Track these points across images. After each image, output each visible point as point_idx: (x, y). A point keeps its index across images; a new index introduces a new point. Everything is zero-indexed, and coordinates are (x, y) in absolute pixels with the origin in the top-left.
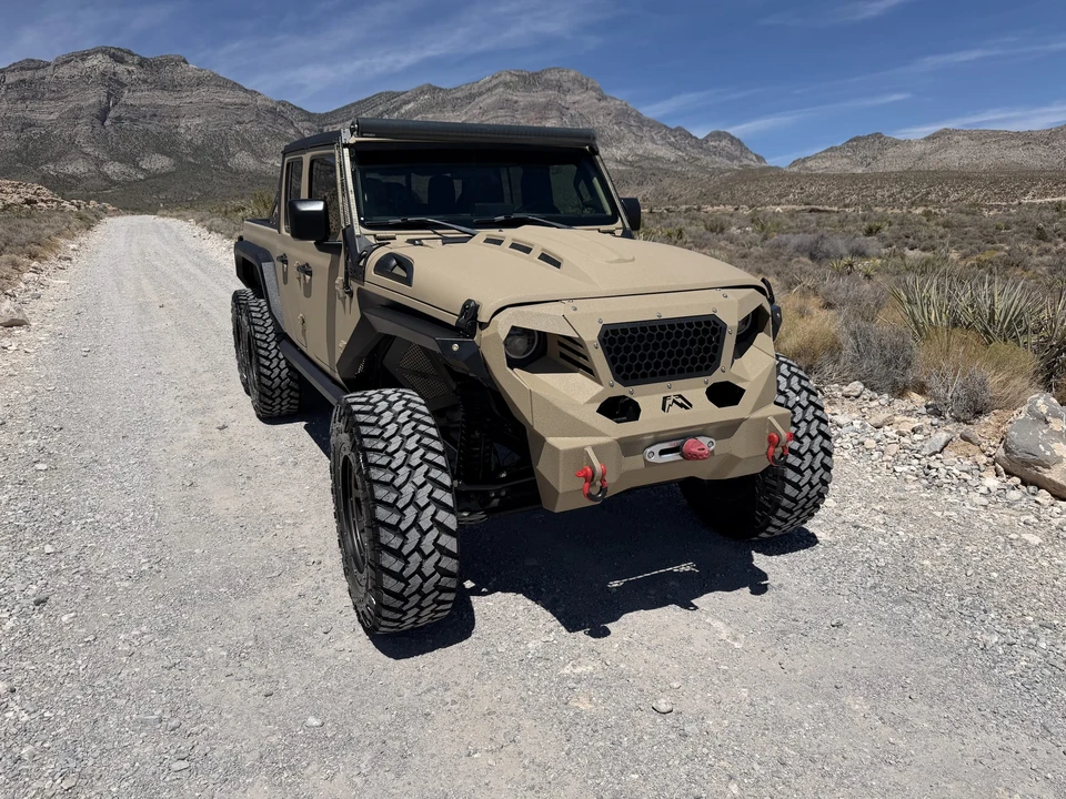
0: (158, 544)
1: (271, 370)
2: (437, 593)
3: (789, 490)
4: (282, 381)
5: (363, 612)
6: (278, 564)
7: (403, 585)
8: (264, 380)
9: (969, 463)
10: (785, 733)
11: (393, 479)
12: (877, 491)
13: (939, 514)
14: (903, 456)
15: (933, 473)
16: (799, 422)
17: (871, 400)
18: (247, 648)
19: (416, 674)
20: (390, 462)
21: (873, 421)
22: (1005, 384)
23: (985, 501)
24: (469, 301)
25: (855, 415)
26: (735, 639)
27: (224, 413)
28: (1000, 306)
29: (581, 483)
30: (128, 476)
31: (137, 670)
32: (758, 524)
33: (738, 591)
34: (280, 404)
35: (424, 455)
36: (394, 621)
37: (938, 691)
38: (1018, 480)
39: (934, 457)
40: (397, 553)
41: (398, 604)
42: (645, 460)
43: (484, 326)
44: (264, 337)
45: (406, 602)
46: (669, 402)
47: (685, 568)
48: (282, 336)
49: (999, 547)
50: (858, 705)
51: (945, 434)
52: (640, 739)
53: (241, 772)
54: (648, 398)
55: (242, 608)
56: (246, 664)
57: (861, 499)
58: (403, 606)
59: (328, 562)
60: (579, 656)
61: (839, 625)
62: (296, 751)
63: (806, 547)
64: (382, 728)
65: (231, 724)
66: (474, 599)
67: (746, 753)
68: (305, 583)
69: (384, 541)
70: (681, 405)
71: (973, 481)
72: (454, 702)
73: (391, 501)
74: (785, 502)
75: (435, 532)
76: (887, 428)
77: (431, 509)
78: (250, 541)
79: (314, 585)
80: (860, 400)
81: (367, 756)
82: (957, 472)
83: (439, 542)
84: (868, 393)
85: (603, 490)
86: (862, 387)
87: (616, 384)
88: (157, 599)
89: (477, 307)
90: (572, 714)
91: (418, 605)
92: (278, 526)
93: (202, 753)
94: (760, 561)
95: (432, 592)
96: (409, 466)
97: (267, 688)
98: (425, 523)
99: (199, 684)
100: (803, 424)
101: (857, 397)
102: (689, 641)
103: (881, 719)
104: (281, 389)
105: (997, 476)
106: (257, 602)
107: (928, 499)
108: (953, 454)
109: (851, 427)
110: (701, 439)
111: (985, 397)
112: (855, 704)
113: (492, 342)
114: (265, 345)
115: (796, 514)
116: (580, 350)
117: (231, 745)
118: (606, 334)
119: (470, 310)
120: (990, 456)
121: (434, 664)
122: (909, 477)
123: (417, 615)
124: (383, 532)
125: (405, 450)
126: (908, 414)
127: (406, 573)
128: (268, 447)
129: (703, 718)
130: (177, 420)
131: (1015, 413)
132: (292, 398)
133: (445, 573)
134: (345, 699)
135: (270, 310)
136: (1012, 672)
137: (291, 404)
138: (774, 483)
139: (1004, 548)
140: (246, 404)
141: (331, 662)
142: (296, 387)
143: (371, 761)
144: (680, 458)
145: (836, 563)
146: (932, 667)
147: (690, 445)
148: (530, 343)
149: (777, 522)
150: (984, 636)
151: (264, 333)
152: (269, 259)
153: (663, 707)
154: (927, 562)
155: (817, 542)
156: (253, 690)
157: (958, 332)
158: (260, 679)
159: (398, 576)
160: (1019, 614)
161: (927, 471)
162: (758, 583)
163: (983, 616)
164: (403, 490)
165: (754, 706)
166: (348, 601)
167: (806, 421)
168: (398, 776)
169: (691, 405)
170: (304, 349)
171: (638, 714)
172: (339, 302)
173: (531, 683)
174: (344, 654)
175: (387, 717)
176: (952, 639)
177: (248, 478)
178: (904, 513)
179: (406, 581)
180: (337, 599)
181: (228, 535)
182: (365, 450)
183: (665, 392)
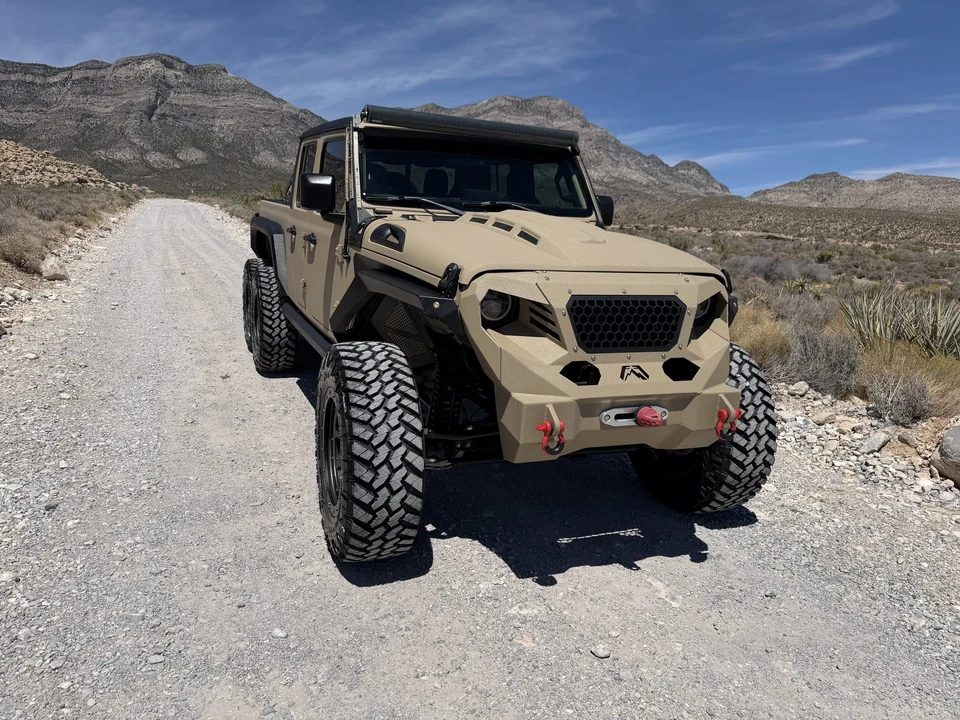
0: (158, 470)
1: (273, 329)
2: (401, 528)
3: (733, 467)
4: (282, 339)
5: (333, 541)
6: (261, 495)
7: (371, 516)
8: (266, 337)
9: (905, 463)
10: (715, 687)
11: (371, 419)
12: (816, 481)
13: (874, 506)
14: (843, 452)
15: (870, 469)
16: (748, 405)
17: (815, 399)
18: (226, 564)
19: (375, 600)
20: (369, 404)
21: (816, 418)
22: (943, 395)
23: (918, 499)
24: (453, 265)
25: (799, 412)
26: (673, 599)
27: (228, 365)
28: (942, 324)
29: (540, 437)
30: (138, 410)
31: (127, 573)
32: (702, 498)
33: (679, 558)
34: (277, 360)
35: (400, 400)
36: (360, 550)
37: (864, 664)
38: (951, 483)
39: (872, 455)
40: (368, 487)
41: (365, 534)
42: (601, 423)
43: (464, 287)
44: (269, 300)
45: (373, 533)
46: (627, 371)
47: (631, 532)
48: (285, 299)
49: (931, 541)
50: (786, 668)
51: (884, 435)
52: (577, 679)
53: (210, 670)
54: (609, 365)
55: (225, 529)
56: (224, 577)
57: (800, 487)
58: (369, 536)
59: (306, 497)
60: (526, 599)
61: (772, 596)
62: (261, 658)
63: (746, 524)
64: (340, 645)
65: (206, 628)
66: (434, 541)
67: (676, 701)
68: (283, 513)
69: (357, 474)
70: (639, 375)
71: (909, 481)
72: (408, 629)
73: (367, 438)
74: (729, 479)
75: (403, 471)
76: (828, 425)
77: (402, 450)
78: (239, 474)
79: (291, 515)
80: (804, 399)
81: (325, 668)
82: (894, 471)
83: (407, 480)
84: (812, 393)
85: (561, 445)
86: (807, 387)
87: (580, 350)
88: (153, 515)
89: (458, 271)
90: (515, 650)
91: (382, 537)
92: (265, 463)
93: (177, 650)
94: (701, 532)
95: (397, 526)
96: (386, 409)
97: (240, 600)
98: (396, 462)
99: (181, 590)
100: (751, 408)
101: (802, 396)
102: (629, 597)
103: (808, 684)
104: (280, 346)
105: (932, 477)
106: (239, 525)
107: (863, 492)
108: (890, 453)
109: (794, 422)
110: (655, 408)
111: (924, 404)
112: (784, 667)
113: (470, 304)
114: (269, 307)
115: (739, 491)
116: (549, 316)
117: (203, 646)
118: (574, 303)
119: (453, 273)
120: (926, 459)
121: (392, 594)
122: (847, 471)
123: (381, 547)
124: (357, 465)
125: (384, 394)
126: (849, 415)
127: (374, 506)
128: (263, 396)
129: (638, 666)
130: (187, 368)
131: (952, 420)
132: (289, 355)
133: (410, 510)
134: (309, 616)
135: (276, 276)
136: (938, 654)
137: (288, 361)
138: (720, 460)
139: (935, 542)
140: (248, 360)
141: (300, 583)
142: (293, 346)
143: (328, 673)
144: (633, 424)
145: (772, 541)
146: (859, 642)
147: (645, 413)
148: (504, 308)
149: (720, 498)
150: (912, 619)
151: (269, 296)
152: (280, 231)
153: (601, 652)
154: (860, 548)
155: (757, 521)
156: (228, 601)
157: (900, 344)
158: (235, 592)
159: (367, 508)
160: (947, 602)
161: (864, 467)
162: (698, 552)
163: (912, 601)
164: (378, 430)
165: (687, 660)
166: (321, 532)
167: (754, 405)
168: (351, 688)
169: (648, 376)
170: (303, 310)
171: (577, 655)
172: (337, 267)
173: (480, 619)
174: (312, 577)
175: (345, 636)
176: (880, 618)
177: (243, 420)
178: (840, 503)
179: (373, 513)
180: (312, 528)
181: (220, 467)
182: (348, 391)
183: (626, 362)
